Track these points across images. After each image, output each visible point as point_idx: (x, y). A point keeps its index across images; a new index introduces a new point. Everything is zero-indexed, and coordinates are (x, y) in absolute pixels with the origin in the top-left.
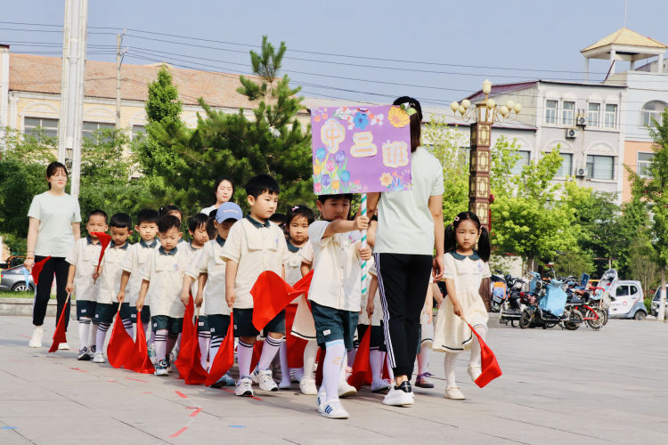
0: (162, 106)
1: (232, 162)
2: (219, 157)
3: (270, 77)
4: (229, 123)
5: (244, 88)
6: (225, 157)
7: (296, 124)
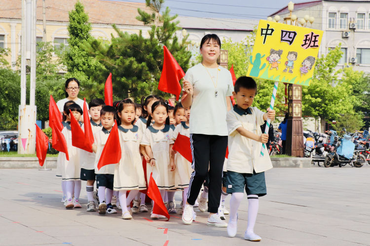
0: (79, 26)
1: (135, 65)
2: (127, 62)
3: (157, 8)
4: (133, 40)
5: (140, 16)
6: (131, 62)
7: (175, 40)
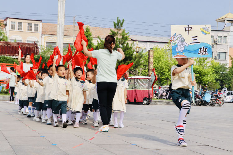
3: (119, 29)
5: (111, 33)
7: (127, 44)
